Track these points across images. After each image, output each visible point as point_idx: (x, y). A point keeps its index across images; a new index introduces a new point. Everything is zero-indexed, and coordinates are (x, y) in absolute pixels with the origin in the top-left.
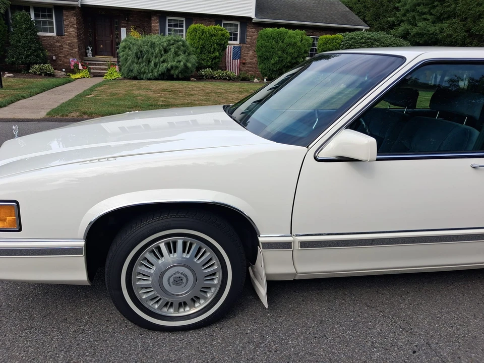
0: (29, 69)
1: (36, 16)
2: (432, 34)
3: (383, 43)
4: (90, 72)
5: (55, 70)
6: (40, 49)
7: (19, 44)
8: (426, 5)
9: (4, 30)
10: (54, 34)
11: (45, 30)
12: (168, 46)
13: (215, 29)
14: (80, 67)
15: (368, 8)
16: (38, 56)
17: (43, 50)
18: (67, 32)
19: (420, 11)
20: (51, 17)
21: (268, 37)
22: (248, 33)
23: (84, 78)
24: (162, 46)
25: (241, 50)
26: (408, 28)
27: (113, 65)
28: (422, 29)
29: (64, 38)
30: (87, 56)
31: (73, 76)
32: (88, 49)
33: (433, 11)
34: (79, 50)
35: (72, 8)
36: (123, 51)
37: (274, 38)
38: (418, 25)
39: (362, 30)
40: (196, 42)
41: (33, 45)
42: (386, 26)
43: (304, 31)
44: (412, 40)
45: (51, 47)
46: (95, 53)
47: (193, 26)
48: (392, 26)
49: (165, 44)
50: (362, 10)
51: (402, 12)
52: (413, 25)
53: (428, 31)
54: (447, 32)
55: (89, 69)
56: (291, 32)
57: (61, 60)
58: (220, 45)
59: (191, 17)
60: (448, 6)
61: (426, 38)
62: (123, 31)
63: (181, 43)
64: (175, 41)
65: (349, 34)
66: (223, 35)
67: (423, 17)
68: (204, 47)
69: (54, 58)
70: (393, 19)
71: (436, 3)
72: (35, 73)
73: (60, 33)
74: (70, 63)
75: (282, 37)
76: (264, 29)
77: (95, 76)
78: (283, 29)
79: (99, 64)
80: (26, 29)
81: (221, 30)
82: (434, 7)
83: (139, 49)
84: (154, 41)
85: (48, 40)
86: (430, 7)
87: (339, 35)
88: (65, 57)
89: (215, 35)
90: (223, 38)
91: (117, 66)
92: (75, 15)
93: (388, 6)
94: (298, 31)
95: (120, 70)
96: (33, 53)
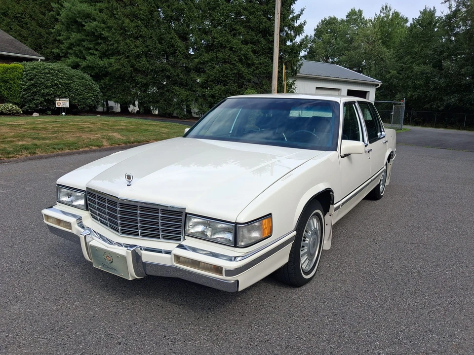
2: (102, 67)
3: (66, 74)
8: (90, 41)
15: (24, 37)
19: (86, 46)
26: (77, 60)
28: (92, 63)
33: (98, 48)
38: (87, 58)
39: (38, 60)
42: (51, 57)
48: (58, 57)
51: (67, 45)
52: (80, 58)
53: (98, 64)
54: (116, 66)
60: (111, 45)
61: (97, 71)
65: (29, 64)
67: (89, 52)
70: (57, 50)
71: (99, 41)
86: (94, 44)
87: (20, 65)
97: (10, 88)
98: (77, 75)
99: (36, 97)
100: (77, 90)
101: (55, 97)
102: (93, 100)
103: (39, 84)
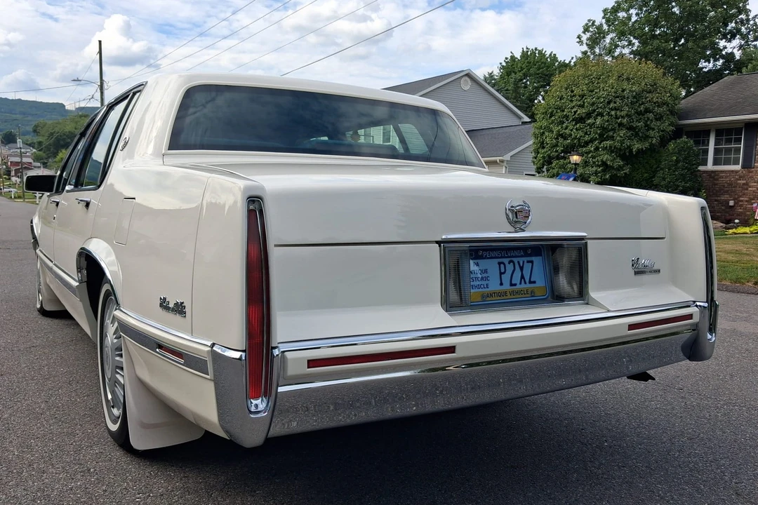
1: (719, 142)
11: (727, 162)
20: (739, 141)
29: (752, 172)
57: (741, 206)
69: (731, 203)
73: (747, 165)
85: (726, 177)
88: (750, 202)
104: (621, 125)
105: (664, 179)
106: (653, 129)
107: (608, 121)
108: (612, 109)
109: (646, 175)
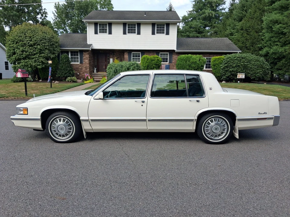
0: (66, 79)
1: (71, 55)
2: (281, 53)
3: (247, 59)
4: (94, 80)
5: (77, 79)
6: (71, 70)
7: (62, 68)
8: (277, 37)
9: (57, 63)
10: (79, 63)
11: (75, 61)
12: (129, 66)
13: (154, 57)
14: (89, 78)
16: (70, 73)
17: (72, 70)
18: (84, 62)
19: (273, 40)
20: (78, 55)
21: (182, 60)
22: (173, 58)
23: (91, 82)
24: (127, 67)
25: (169, 67)
26: (268, 50)
27: (105, 76)
28: (275, 50)
29: (83, 65)
30: (94, 72)
31: (85, 82)
32: (95, 69)
33: (281, 40)
34: (90, 70)
35: (87, 51)
36: (109, 70)
37: (184, 60)
38: (273, 48)
39: (237, 53)
40: (145, 64)
41: (68, 69)
42: (257, 49)
43: (201, 55)
44: (271, 56)
45: (77, 69)
46: (98, 71)
47: (143, 56)
48: (261, 49)
49: (128, 66)
50: (245, 41)
51: (265, 41)
53: (279, 51)
54: (288, 51)
55: (94, 79)
56: (194, 56)
57: (81, 74)
58: (157, 65)
59: (143, 52)
61: (278, 55)
62: (111, 60)
63: (136, 65)
64: (133, 64)
65: (228, 55)
66: (158, 60)
67: (275, 43)
68: (148, 66)
69: (78, 74)
70: (261, 45)
71: (281, 36)
72: (68, 81)
73: (81, 62)
74: (85, 76)
75: (189, 59)
76: (180, 56)
77: (96, 82)
78: (190, 55)
79: (99, 76)
80: (66, 61)
81: (157, 58)
82: (281, 38)
83: (115, 68)
84: (123, 64)
85: (76, 66)
87: (223, 57)
88: (83, 73)
89: (154, 60)
90: (158, 61)
91: (106, 77)
92: (89, 54)
93: (258, 38)
94: (198, 55)
95: (107, 78)
96: (68, 72)
97: (216, 69)
98: (254, 59)
99: (227, 73)
100: (251, 68)
101: (237, 72)
102: (262, 74)
103: (229, 66)
104: (46, 49)
105: (63, 67)
106: (56, 51)
107: (42, 47)
108: (42, 43)
109: (54, 65)
